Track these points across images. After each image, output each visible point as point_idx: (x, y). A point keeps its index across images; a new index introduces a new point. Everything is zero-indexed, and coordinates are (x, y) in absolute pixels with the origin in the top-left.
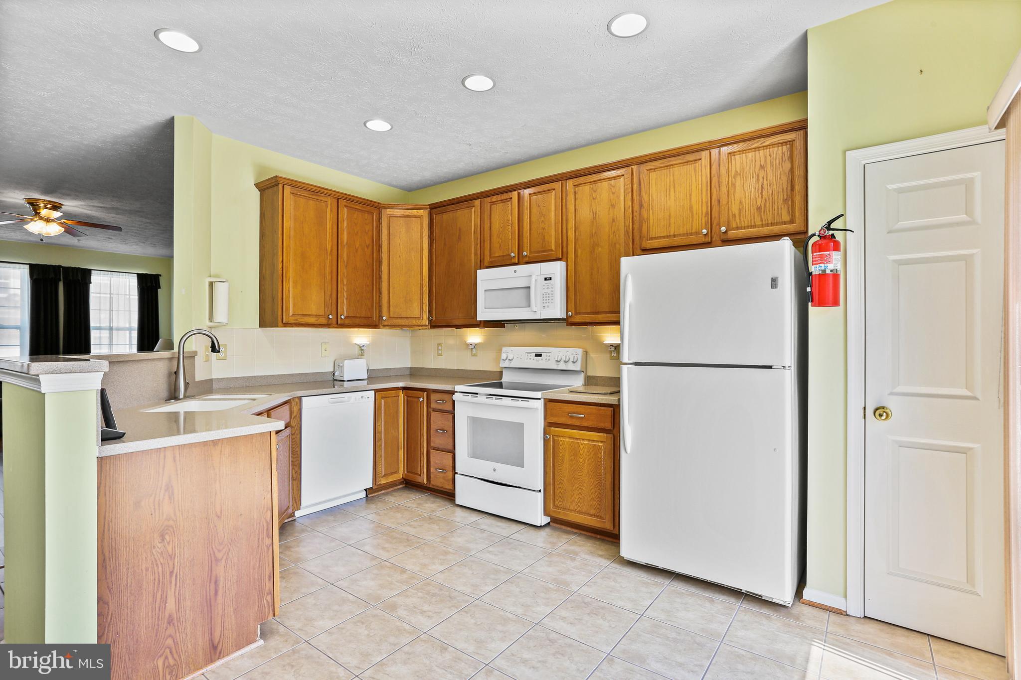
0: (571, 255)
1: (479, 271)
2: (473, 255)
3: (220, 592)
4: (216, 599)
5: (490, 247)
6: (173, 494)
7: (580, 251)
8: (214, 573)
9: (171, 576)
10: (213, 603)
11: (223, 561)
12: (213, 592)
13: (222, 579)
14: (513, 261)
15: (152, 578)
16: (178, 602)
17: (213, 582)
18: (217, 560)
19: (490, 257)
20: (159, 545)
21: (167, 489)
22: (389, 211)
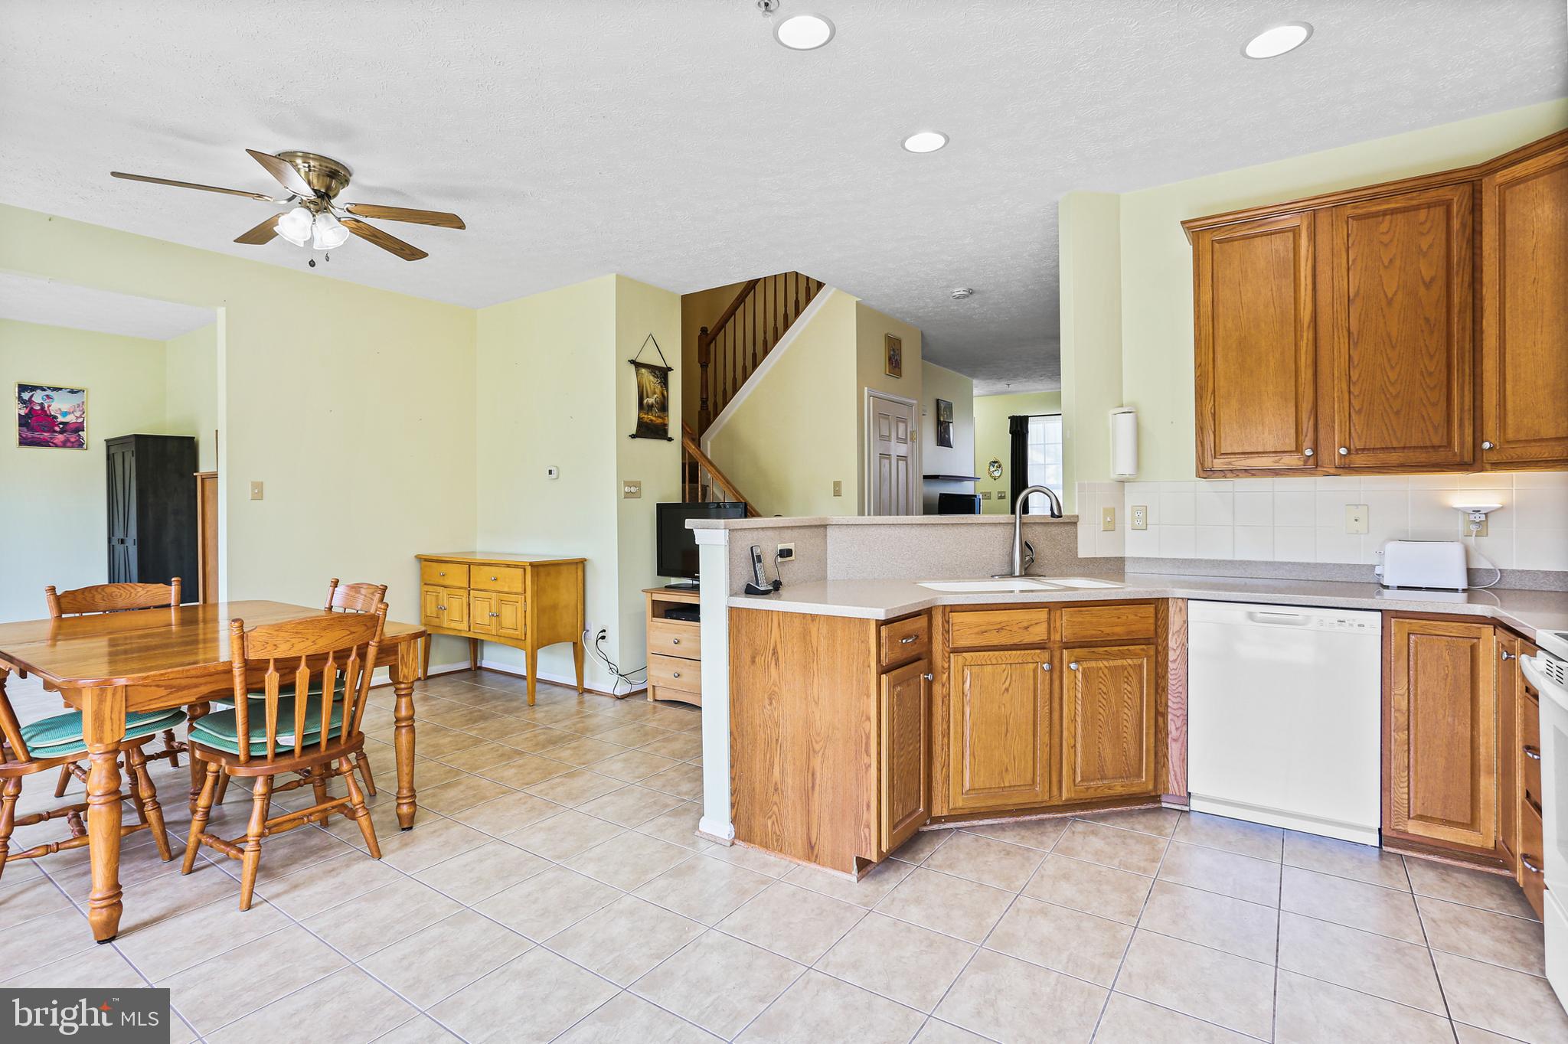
3: (817, 788)
4: (813, 794)
6: (778, 659)
8: (811, 765)
9: (777, 744)
10: (810, 797)
11: (821, 753)
12: (810, 785)
13: (818, 774)
15: (763, 737)
16: (782, 772)
17: (810, 771)
18: (814, 751)
20: (769, 708)
21: (774, 654)
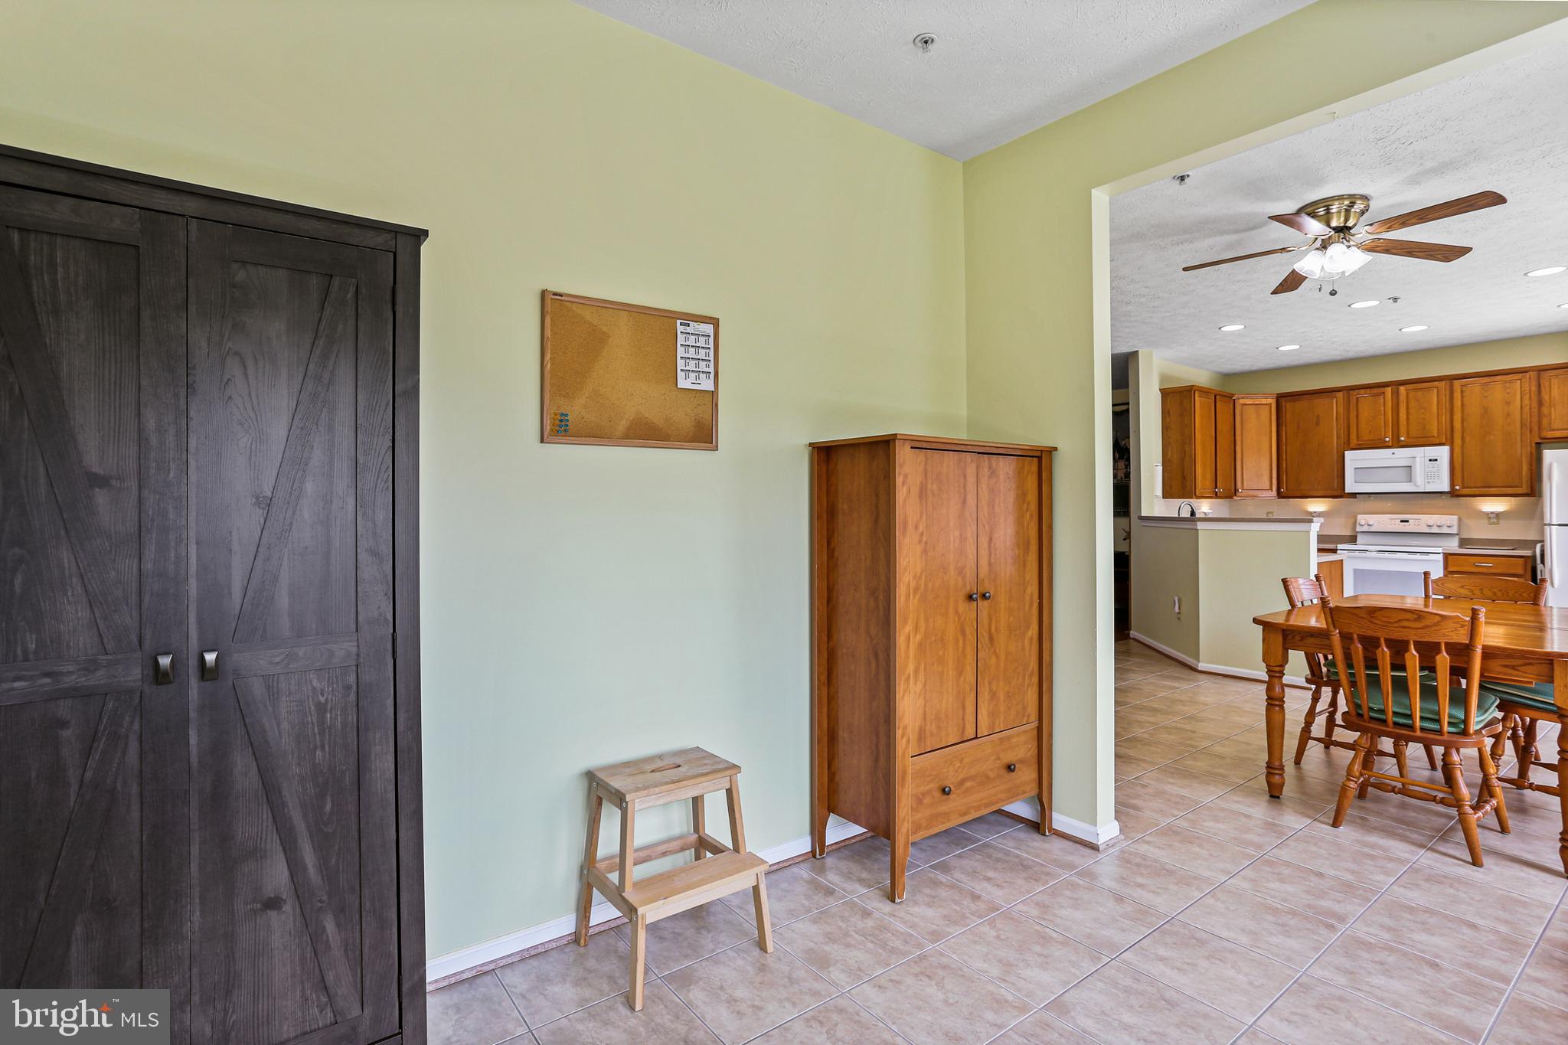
0: (1458, 441)
1: (1346, 452)
2: (1335, 438)
5: (1358, 432)
7: (1468, 439)
14: (1387, 444)
19: (1358, 441)
22: (1242, 401)
